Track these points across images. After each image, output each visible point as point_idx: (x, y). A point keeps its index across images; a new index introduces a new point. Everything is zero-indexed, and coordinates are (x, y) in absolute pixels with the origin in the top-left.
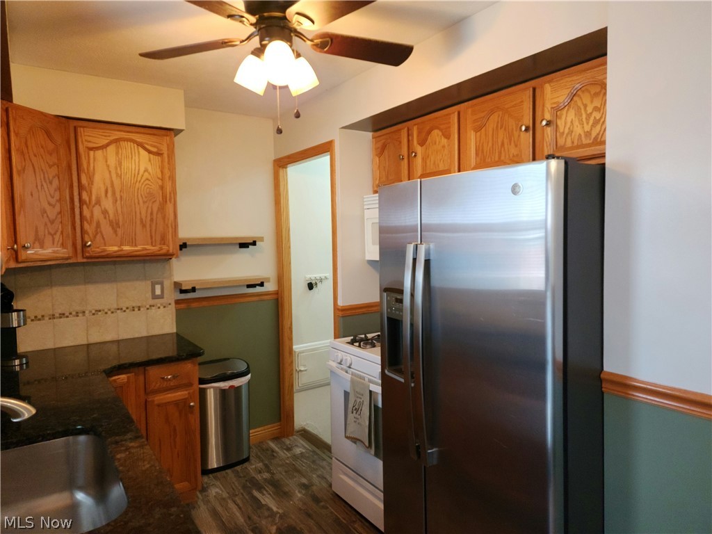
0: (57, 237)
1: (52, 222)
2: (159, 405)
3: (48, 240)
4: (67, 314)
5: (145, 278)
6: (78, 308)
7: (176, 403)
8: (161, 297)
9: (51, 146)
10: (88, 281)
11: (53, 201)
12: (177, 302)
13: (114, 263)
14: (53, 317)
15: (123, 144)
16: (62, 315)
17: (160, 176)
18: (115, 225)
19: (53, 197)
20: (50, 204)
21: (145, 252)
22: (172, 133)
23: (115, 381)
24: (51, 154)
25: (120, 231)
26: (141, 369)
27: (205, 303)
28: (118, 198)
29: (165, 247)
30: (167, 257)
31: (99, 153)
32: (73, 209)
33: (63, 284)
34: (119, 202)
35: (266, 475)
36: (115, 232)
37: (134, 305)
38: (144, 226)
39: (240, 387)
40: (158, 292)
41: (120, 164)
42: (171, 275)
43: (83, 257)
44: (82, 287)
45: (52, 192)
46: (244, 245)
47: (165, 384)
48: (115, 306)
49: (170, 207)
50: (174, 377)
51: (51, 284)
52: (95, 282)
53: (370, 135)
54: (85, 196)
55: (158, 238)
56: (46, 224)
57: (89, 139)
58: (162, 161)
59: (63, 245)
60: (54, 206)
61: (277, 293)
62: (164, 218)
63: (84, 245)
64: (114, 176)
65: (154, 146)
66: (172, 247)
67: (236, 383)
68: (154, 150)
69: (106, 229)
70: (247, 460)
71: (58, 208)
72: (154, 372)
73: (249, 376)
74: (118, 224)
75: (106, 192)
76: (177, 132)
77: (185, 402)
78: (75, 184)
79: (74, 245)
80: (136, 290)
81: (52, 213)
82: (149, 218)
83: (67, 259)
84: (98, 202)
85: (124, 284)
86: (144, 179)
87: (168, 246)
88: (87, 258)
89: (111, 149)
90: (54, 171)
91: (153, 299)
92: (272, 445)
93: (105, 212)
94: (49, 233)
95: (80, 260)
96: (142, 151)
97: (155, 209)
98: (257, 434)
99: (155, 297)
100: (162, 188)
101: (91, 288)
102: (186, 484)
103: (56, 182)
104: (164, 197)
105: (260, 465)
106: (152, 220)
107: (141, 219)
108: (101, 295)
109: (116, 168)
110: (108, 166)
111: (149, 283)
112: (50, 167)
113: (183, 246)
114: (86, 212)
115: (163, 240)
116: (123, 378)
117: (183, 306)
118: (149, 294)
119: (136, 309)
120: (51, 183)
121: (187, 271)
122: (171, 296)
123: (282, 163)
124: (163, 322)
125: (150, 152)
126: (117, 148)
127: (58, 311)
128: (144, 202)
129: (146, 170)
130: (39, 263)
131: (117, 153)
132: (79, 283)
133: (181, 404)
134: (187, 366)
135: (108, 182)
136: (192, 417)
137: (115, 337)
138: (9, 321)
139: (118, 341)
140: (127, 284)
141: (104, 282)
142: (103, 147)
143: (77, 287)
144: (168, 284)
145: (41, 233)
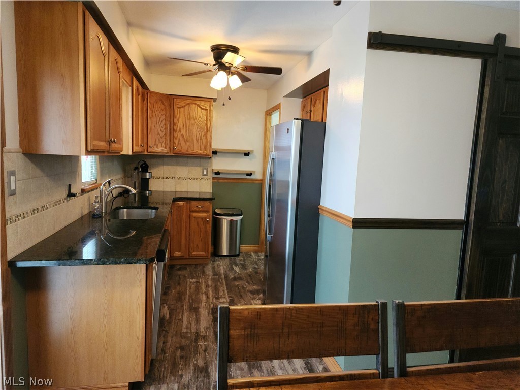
0: (163, 144)
1: (162, 138)
2: (195, 217)
3: (160, 145)
5: (200, 166)
6: (173, 176)
7: (202, 218)
8: (206, 175)
9: (163, 107)
10: (177, 165)
11: (162, 129)
12: (213, 178)
13: (188, 157)
14: (163, 178)
15: (191, 105)
16: (167, 178)
17: (205, 119)
18: (186, 141)
19: (162, 128)
21: (197, 153)
22: (212, 100)
23: (178, 204)
24: (163, 110)
25: (187, 143)
26: (189, 201)
27: (226, 181)
28: (188, 129)
29: (205, 152)
30: (207, 158)
31: (182, 109)
32: (170, 133)
33: (168, 165)
34: (188, 131)
35: (242, 262)
38: (197, 141)
39: (237, 221)
40: (205, 173)
41: (190, 114)
42: (211, 166)
43: (174, 153)
44: (174, 167)
45: (162, 125)
46: (247, 154)
47: (198, 209)
48: (187, 177)
49: (209, 133)
50: (202, 207)
51: (163, 164)
52: (180, 165)
53: (301, 100)
54: (175, 128)
55: (203, 149)
56: (159, 139)
57: (178, 103)
58: (207, 113)
59: (165, 148)
60: (162, 132)
61: (261, 180)
62: (206, 138)
63: (174, 149)
64: (187, 119)
65: (204, 106)
66: (209, 152)
67: (235, 218)
68: (204, 108)
69: (182, 142)
70: (238, 256)
71: (164, 132)
72: (194, 203)
73: (241, 217)
75: (183, 126)
76: (215, 100)
77: (205, 218)
78: (172, 123)
79: (170, 148)
80: (195, 171)
81: (162, 134)
82: (199, 138)
83: (167, 153)
84: (180, 130)
85: (191, 167)
86: (199, 120)
87: (207, 151)
89: (187, 107)
90: (164, 117)
92: (252, 254)
93: (182, 135)
94: (160, 142)
95: (172, 154)
96: (198, 108)
97: (203, 133)
98: (245, 248)
99: (204, 175)
100: (206, 125)
101: (178, 167)
102: (204, 253)
103: (164, 122)
104: (207, 129)
105: (242, 259)
106: (201, 139)
107: (197, 139)
108: (182, 171)
109: (188, 116)
110: (185, 115)
111: (201, 168)
112: (162, 115)
113: (215, 153)
114: (175, 135)
115: (205, 149)
116: (181, 203)
117: (216, 180)
118: (201, 174)
119: (195, 179)
120: (162, 122)
121: (219, 164)
122: (211, 175)
123: (269, 113)
124: (205, 187)
125: (202, 109)
126: (189, 107)
127: (165, 176)
128: (198, 131)
129: (200, 117)
130: (156, 154)
131: (189, 109)
132: (174, 165)
133: (204, 219)
134: (207, 203)
135: (184, 122)
136: (208, 226)
137: (186, 190)
138: (146, 175)
139: (187, 192)
140: (193, 167)
141: (183, 166)
142: (183, 107)
143: (172, 167)
144: (209, 169)
145: (157, 142)
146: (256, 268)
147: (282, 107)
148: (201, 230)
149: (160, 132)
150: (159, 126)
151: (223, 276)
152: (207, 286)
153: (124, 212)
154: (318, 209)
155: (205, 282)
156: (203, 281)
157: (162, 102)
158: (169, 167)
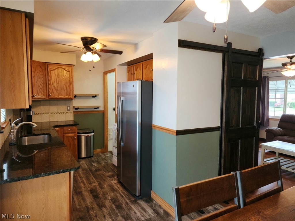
0: (42, 93)
1: (41, 89)
2: (67, 137)
3: (40, 94)
4: (44, 113)
5: (65, 105)
6: (47, 112)
7: (71, 137)
8: (70, 110)
9: (41, 70)
10: (50, 105)
11: (41, 84)
12: (74, 112)
13: (57, 100)
14: (41, 114)
15: (60, 69)
16: (43, 113)
17: (69, 77)
18: (57, 90)
19: (41, 83)
20: (41, 85)
21: (64, 97)
22: (73, 66)
24: (41, 72)
25: (58, 92)
26: (62, 127)
27: (82, 113)
28: (58, 83)
29: (70, 96)
30: (71, 99)
31: (53, 71)
32: (46, 86)
33: (43, 105)
34: (58, 84)
35: (97, 160)
36: (57, 92)
37: (62, 112)
38: (64, 90)
39: (91, 136)
40: (69, 109)
41: (59, 74)
42: (72, 104)
43: (49, 98)
44: (49, 106)
45: (41, 81)
46: (94, 96)
47: (68, 132)
48: (57, 112)
49: (71, 85)
50: (71, 130)
52: (52, 105)
53: (126, 67)
54: (49, 83)
55: (68, 94)
56: (40, 90)
57: (51, 68)
58: (70, 73)
59: (44, 95)
60: (42, 85)
61: (103, 111)
62: (70, 88)
63: (49, 95)
64: (57, 77)
65: (68, 69)
66: (72, 97)
67: (90, 135)
68: (68, 70)
69: (55, 91)
70: (93, 156)
71: (42, 86)
72: (65, 128)
73: (94, 133)
74: (58, 90)
75: (55, 81)
76: (74, 65)
77: (74, 136)
78: (47, 79)
79: (46, 95)
80: (63, 108)
81: (41, 87)
82: (66, 88)
83: (45, 98)
84: (53, 84)
85: (59, 106)
86: (65, 78)
87: (71, 96)
88: (50, 98)
89: (56, 70)
90: (42, 76)
91: (67, 110)
92: (101, 154)
93: (54, 87)
94: (40, 92)
95: (48, 99)
96: (64, 70)
97: (68, 86)
98: (96, 151)
99: (68, 110)
100: (70, 80)
101: (51, 107)
103: (42, 79)
104: (70, 83)
105: (95, 158)
106: (66, 89)
107: (64, 89)
108: (53, 109)
109: (58, 75)
110: (55, 75)
111: (66, 106)
112: (41, 75)
113: (75, 96)
114: (50, 87)
115: (70, 95)
116: (57, 129)
117: (76, 113)
118: (66, 109)
119: (63, 113)
120: (41, 79)
121: (77, 103)
122: (72, 110)
123: (106, 73)
124: (69, 117)
125: (66, 71)
126: (58, 70)
127: (42, 112)
128: (65, 84)
129: (65, 76)
130: (38, 99)
131: (58, 71)
132: (48, 105)
134: (74, 127)
135: (55, 79)
136: (75, 141)
137: (57, 120)
138: (30, 113)
139: (58, 121)
140: (61, 106)
141: (54, 105)
142: (54, 70)
143: (47, 106)
144: (71, 107)
145: (38, 92)
146: (106, 162)
147: (116, 70)
148: (71, 143)
149: (40, 85)
150: (39, 82)
151: (89, 170)
152: (81, 178)
153: (25, 139)
154: (152, 126)
155: (79, 175)
156: (77, 175)
157: (41, 67)
158: (44, 106)
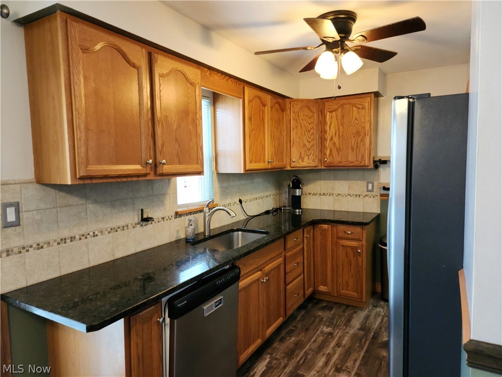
0: (310, 157)
1: (309, 150)
2: (343, 246)
3: (306, 158)
4: (326, 194)
5: (364, 180)
6: (331, 192)
7: (352, 248)
8: (372, 191)
9: (311, 114)
10: (335, 179)
11: (309, 140)
12: (382, 195)
14: (320, 195)
15: (345, 106)
16: (324, 194)
17: (363, 121)
18: (338, 150)
19: (310, 138)
20: (308, 141)
21: (352, 164)
22: (373, 94)
23: (322, 227)
24: (310, 118)
25: (340, 153)
26: (335, 224)
28: (341, 135)
29: (363, 162)
31: (334, 113)
34: (341, 138)
36: (339, 154)
37: (357, 194)
38: (353, 150)
40: (370, 187)
41: (343, 117)
42: (378, 179)
44: (333, 181)
45: (309, 136)
47: (346, 236)
48: (347, 193)
49: (368, 138)
50: (352, 233)
51: (320, 179)
52: (339, 180)
54: (326, 136)
55: (361, 157)
56: (305, 151)
57: (329, 107)
58: (365, 112)
59: (314, 160)
60: (310, 142)
62: (364, 145)
63: (324, 161)
64: (340, 123)
65: (361, 104)
66: (368, 162)
68: (361, 106)
69: (335, 152)
71: (312, 143)
74: (340, 149)
75: (336, 133)
77: (357, 248)
78: (323, 131)
79: (319, 160)
80: (359, 186)
81: (309, 145)
82: (356, 145)
83: (316, 167)
84: (332, 139)
85: (352, 182)
86: (355, 124)
87: (365, 161)
88: (326, 167)
89: (340, 110)
90: (311, 126)
91: (367, 191)
93: (334, 144)
94: (307, 155)
95: (323, 168)
96: (354, 107)
97: (359, 140)
100: (364, 128)
101: (337, 182)
103: (312, 131)
104: (365, 134)
106: (357, 147)
107: (352, 147)
108: (341, 186)
109: (341, 120)
110: (337, 119)
111: (366, 182)
112: (309, 124)
114: (327, 145)
115: (364, 158)
116: (325, 226)
117: (386, 198)
118: (365, 189)
119: (358, 196)
120: (309, 131)
122: (378, 191)
124: (371, 206)
125: (359, 108)
126: (342, 109)
127: (322, 192)
128: (354, 137)
129: (356, 119)
130: (301, 168)
131: (342, 112)
133: (354, 249)
134: (358, 229)
135: (337, 128)
136: (360, 259)
138: (296, 192)
140: (354, 182)
141: (342, 180)
142: (336, 110)
143: (331, 181)
144: (376, 183)
145: (303, 155)
148: (351, 262)
149: (307, 144)
150: (304, 138)
153: (238, 235)
157: (309, 108)
158: (327, 181)
